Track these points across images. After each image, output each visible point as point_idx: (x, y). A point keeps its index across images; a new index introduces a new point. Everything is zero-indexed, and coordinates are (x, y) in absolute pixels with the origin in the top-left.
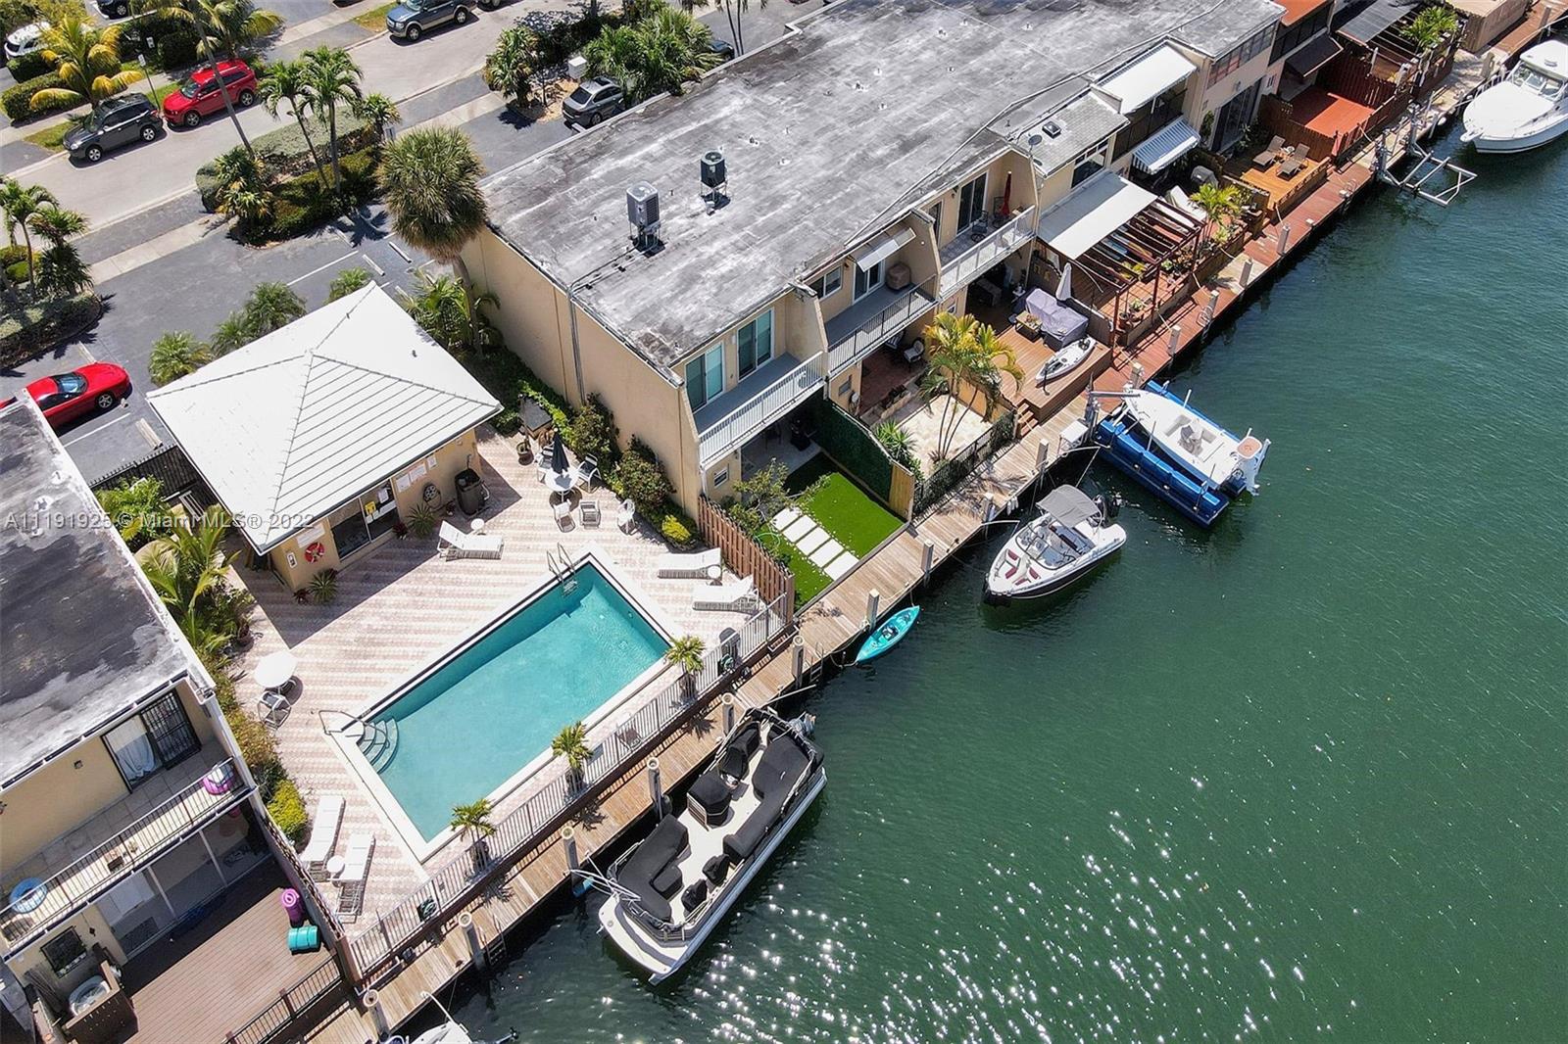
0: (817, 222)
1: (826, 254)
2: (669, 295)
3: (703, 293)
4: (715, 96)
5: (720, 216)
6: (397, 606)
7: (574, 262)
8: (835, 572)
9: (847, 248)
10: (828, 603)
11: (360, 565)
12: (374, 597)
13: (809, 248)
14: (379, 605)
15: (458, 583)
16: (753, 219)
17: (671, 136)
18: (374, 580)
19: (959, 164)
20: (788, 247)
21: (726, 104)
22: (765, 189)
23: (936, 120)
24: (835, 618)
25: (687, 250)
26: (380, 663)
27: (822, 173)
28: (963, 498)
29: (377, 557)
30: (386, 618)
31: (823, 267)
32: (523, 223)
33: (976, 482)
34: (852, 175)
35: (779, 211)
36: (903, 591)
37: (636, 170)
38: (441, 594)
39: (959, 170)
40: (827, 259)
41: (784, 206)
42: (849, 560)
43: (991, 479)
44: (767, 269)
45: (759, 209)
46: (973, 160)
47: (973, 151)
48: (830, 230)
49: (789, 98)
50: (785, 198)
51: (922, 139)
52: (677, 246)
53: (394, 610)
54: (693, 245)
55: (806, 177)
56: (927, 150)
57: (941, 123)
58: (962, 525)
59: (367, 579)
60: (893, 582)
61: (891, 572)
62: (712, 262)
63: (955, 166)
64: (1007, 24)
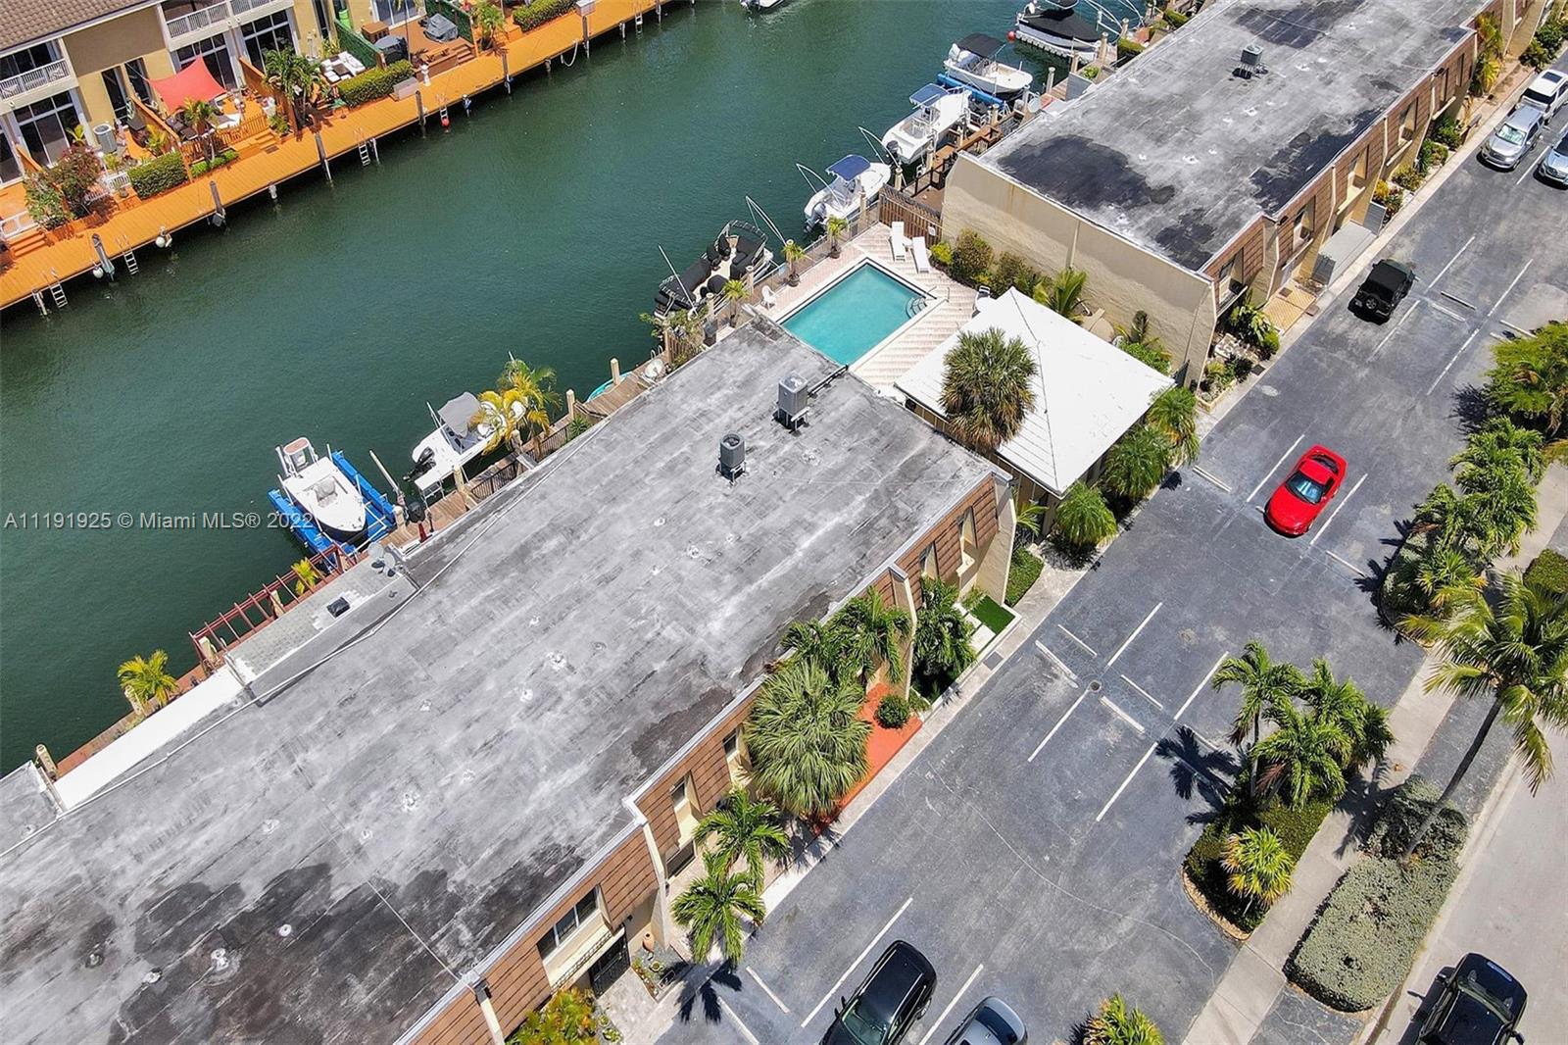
13: (641, 418)
16: (693, 448)
22: (682, 486)
23: (474, 602)
25: (754, 412)
27: (621, 509)
32: (914, 438)
34: (590, 508)
35: (667, 458)
37: (818, 508)
41: (663, 464)
44: (680, 396)
45: (687, 459)
50: (661, 475)
51: (497, 570)
52: (763, 417)
55: (639, 503)
57: (470, 597)
62: (729, 401)
64: (297, 839)
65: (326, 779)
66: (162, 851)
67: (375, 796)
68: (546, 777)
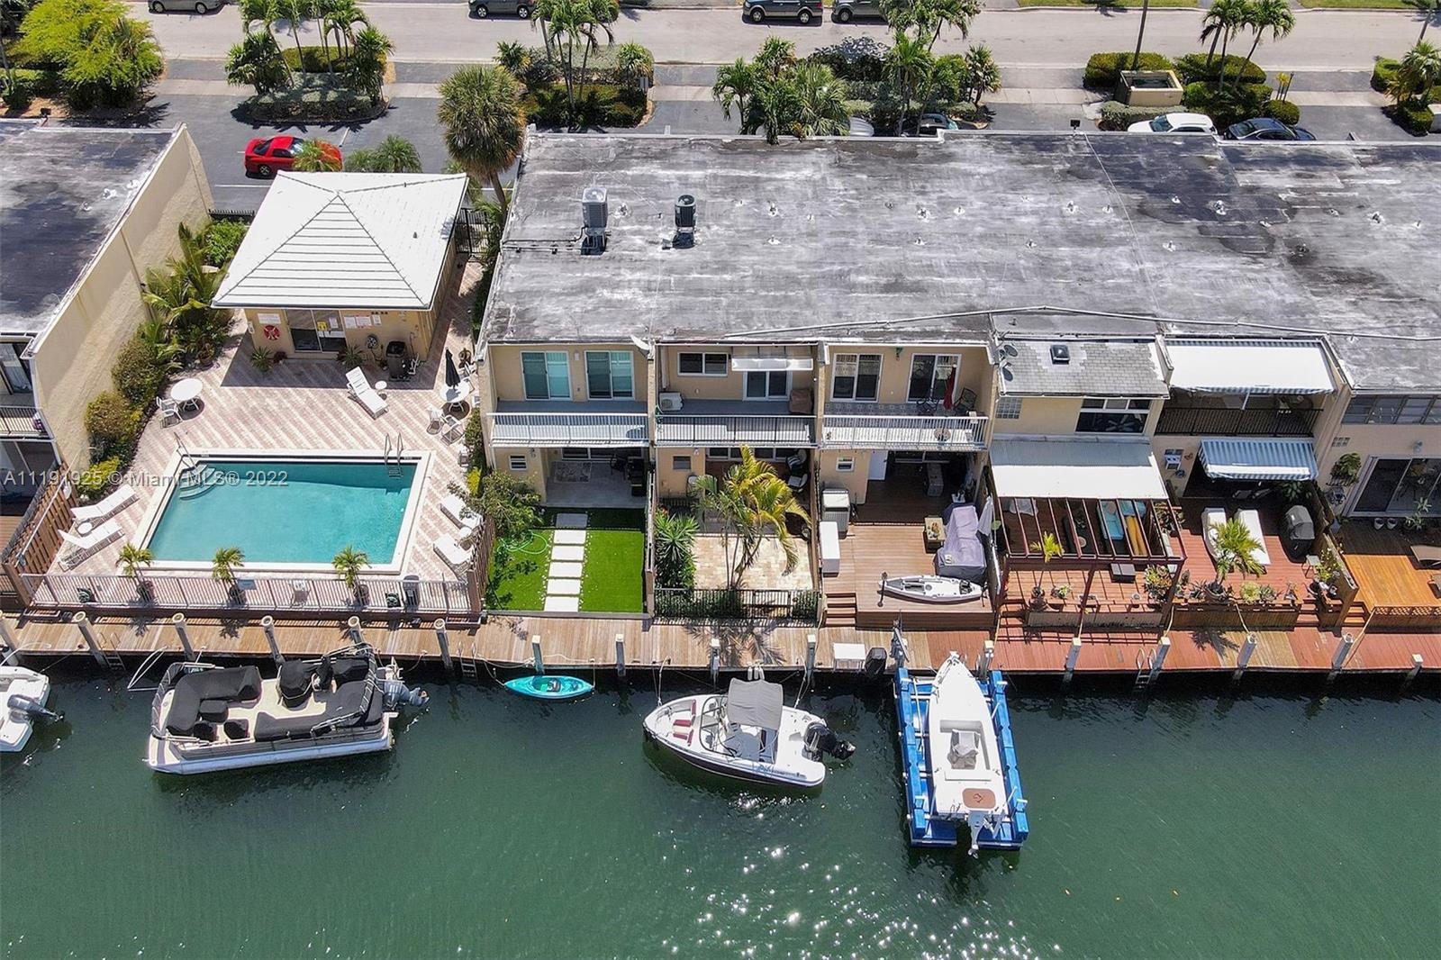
0: (731, 305)
1: (703, 334)
2: (558, 290)
3: (580, 304)
4: (797, 158)
5: (670, 254)
6: (293, 404)
7: (533, 227)
8: (551, 605)
9: (725, 339)
10: (525, 624)
11: (306, 364)
12: (290, 389)
13: (697, 320)
14: (287, 396)
15: (337, 415)
16: (689, 270)
17: (722, 172)
18: (303, 378)
19: (917, 329)
20: (681, 310)
21: (796, 170)
22: (730, 253)
23: (953, 280)
24: (517, 639)
25: (611, 265)
26: (246, 432)
27: (793, 268)
28: (718, 633)
29: (319, 365)
30: (280, 407)
31: (689, 342)
32: (541, 179)
33: (744, 629)
34: (812, 284)
35: (716, 277)
36: (585, 662)
37: (663, 184)
38: (322, 416)
39: (911, 335)
40: (697, 338)
41: (725, 276)
42: (572, 605)
43: (758, 638)
44: (644, 318)
45: (704, 267)
46: (937, 334)
47: (947, 327)
48: (732, 317)
49: (853, 192)
50: (735, 269)
51: (918, 288)
52: (612, 258)
53: (289, 405)
54: (622, 265)
55: (773, 263)
56: (904, 301)
57: (953, 285)
58: (690, 653)
59: (300, 374)
60: (587, 649)
61: (594, 640)
62: (615, 286)
63: (910, 329)
64: (1153, 232)
65: (1121, 248)
66: (1250, 275)
67: (1093, 223)
68: (979, 174)
